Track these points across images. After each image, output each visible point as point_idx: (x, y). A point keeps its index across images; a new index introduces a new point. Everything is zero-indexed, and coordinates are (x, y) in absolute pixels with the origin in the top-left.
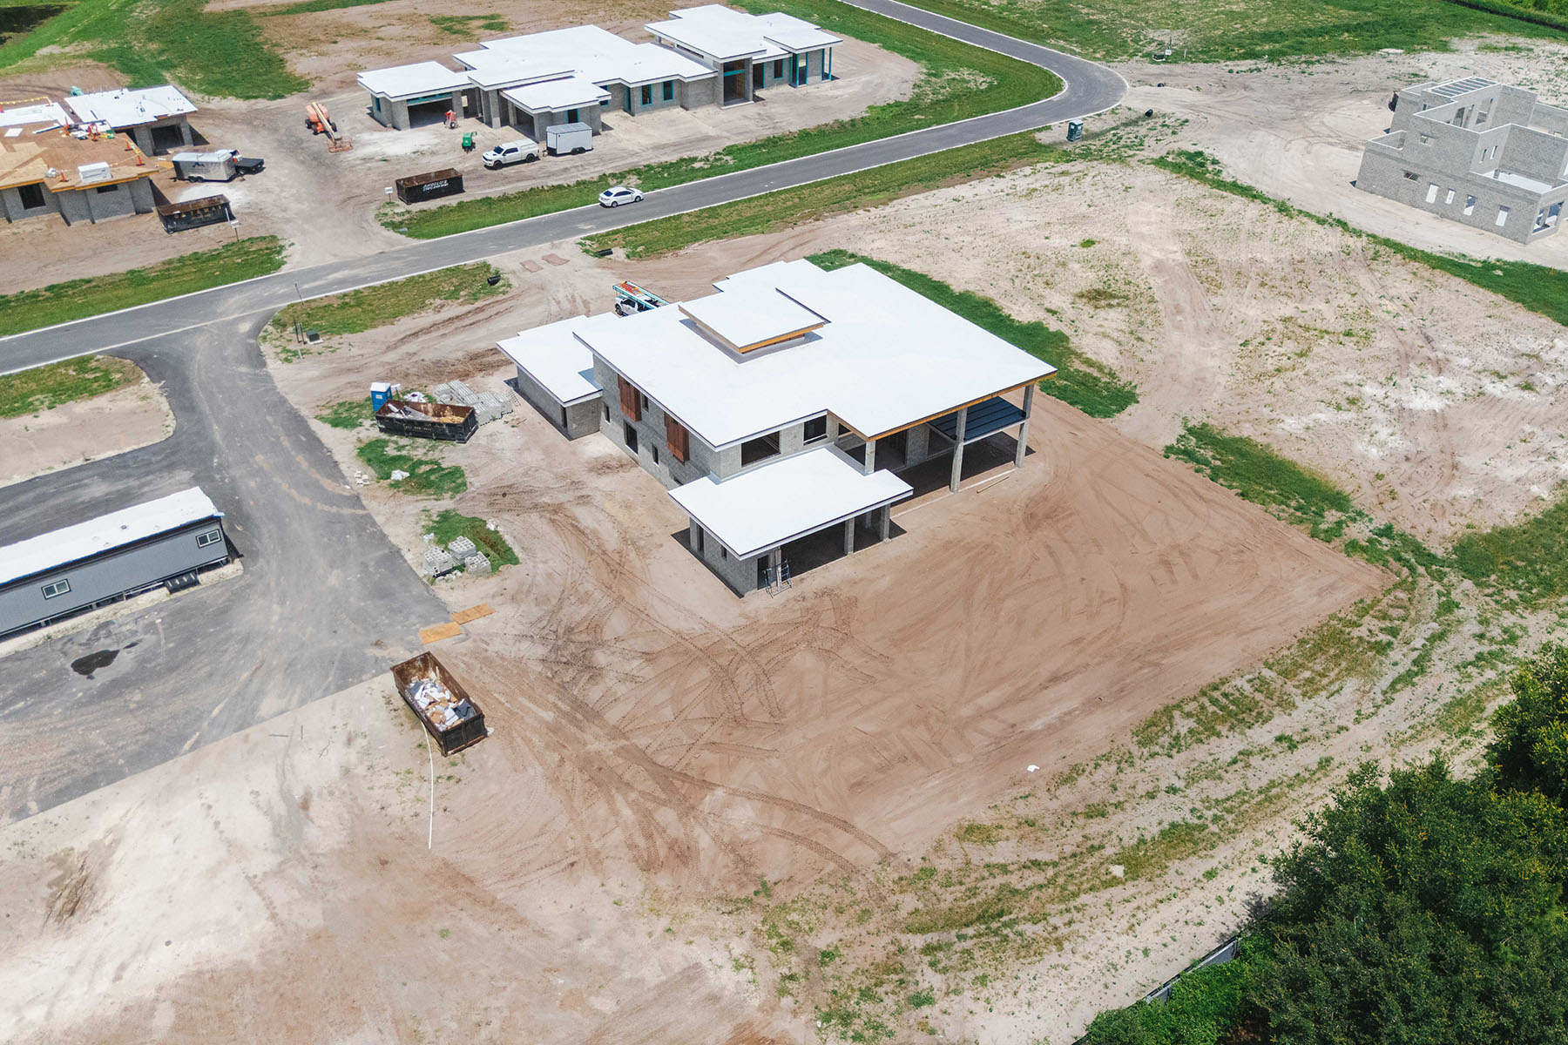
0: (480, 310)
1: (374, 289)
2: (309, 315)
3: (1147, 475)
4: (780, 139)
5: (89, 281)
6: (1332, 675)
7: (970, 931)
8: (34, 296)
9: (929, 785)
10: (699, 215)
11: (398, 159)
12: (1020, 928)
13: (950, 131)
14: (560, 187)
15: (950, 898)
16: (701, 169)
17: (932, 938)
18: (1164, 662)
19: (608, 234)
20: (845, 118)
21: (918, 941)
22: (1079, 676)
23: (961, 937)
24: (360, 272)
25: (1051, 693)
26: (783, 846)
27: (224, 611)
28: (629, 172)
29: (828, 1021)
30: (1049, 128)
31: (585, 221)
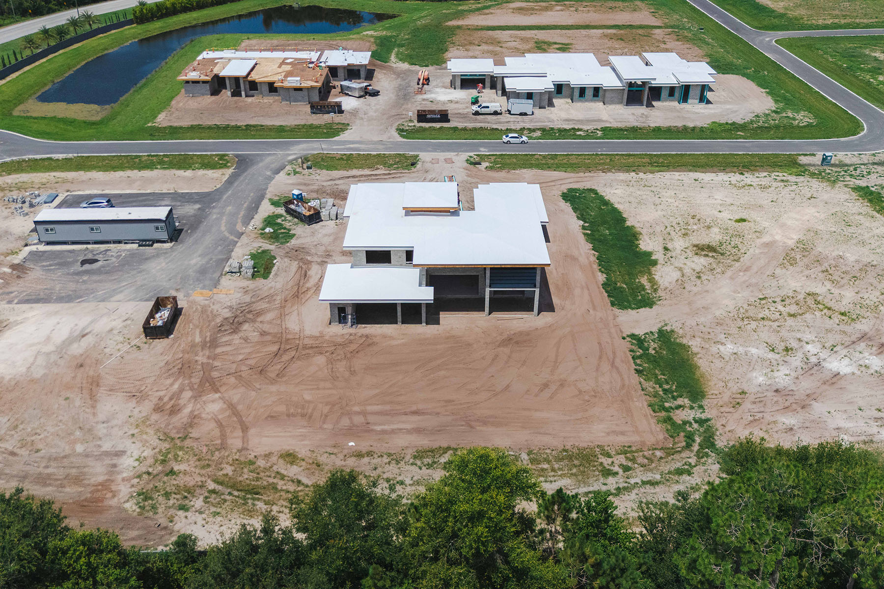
0: (389, 174)
1: (359, 155)
2: (323, 159)
3: (599, 343)
4: (640, 129)
5: (262, 126)
6: (560, 473)
7: (236, 493)
8: (239, 127)
9: (301, 430)
10: (544, 157)
11: (438, 102)
12: (256, 502)
13: (747, 145)
14: (497, 129)
15: (246, 476)
16: (580, 135)
17: (219, 488)
18: (478, 428)
19: (489, 155)
20: (691, 125)
21: (212, 486)
22: (429, 416)
23: (230, 494)
24: (362, 146)
25: (404, 418)
26: (213, 425)
27: (147, 259)
28: (538, 129)
29: (139, 495)
30: (814, 155)
31: (485, 147)
